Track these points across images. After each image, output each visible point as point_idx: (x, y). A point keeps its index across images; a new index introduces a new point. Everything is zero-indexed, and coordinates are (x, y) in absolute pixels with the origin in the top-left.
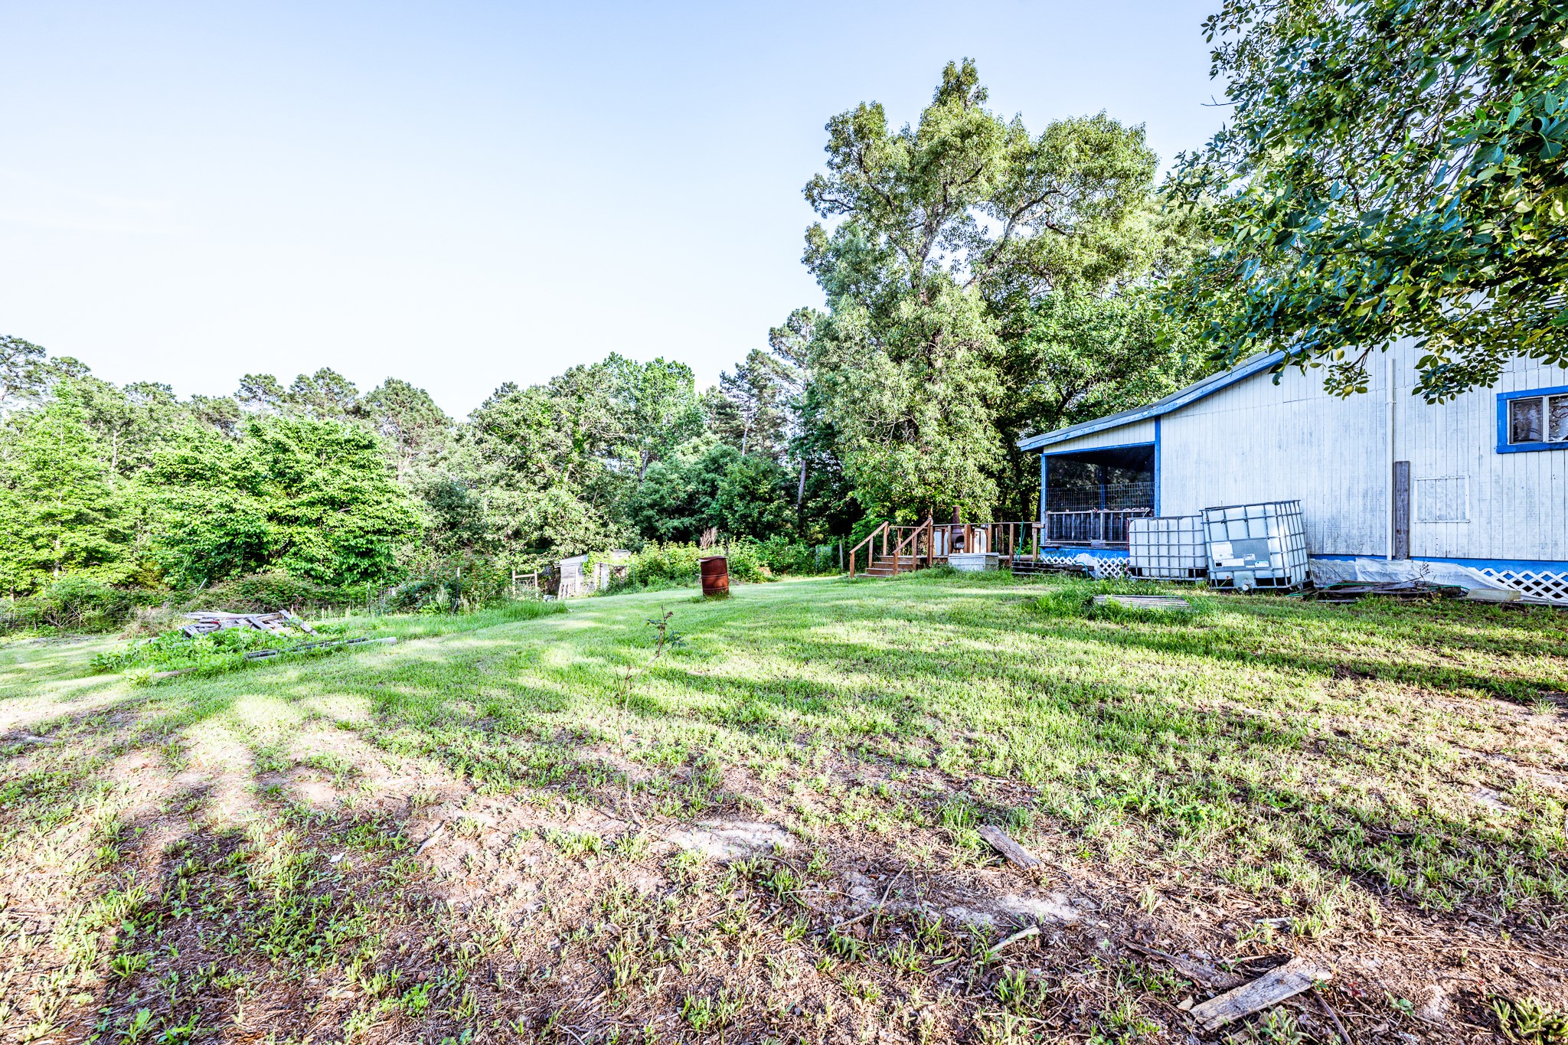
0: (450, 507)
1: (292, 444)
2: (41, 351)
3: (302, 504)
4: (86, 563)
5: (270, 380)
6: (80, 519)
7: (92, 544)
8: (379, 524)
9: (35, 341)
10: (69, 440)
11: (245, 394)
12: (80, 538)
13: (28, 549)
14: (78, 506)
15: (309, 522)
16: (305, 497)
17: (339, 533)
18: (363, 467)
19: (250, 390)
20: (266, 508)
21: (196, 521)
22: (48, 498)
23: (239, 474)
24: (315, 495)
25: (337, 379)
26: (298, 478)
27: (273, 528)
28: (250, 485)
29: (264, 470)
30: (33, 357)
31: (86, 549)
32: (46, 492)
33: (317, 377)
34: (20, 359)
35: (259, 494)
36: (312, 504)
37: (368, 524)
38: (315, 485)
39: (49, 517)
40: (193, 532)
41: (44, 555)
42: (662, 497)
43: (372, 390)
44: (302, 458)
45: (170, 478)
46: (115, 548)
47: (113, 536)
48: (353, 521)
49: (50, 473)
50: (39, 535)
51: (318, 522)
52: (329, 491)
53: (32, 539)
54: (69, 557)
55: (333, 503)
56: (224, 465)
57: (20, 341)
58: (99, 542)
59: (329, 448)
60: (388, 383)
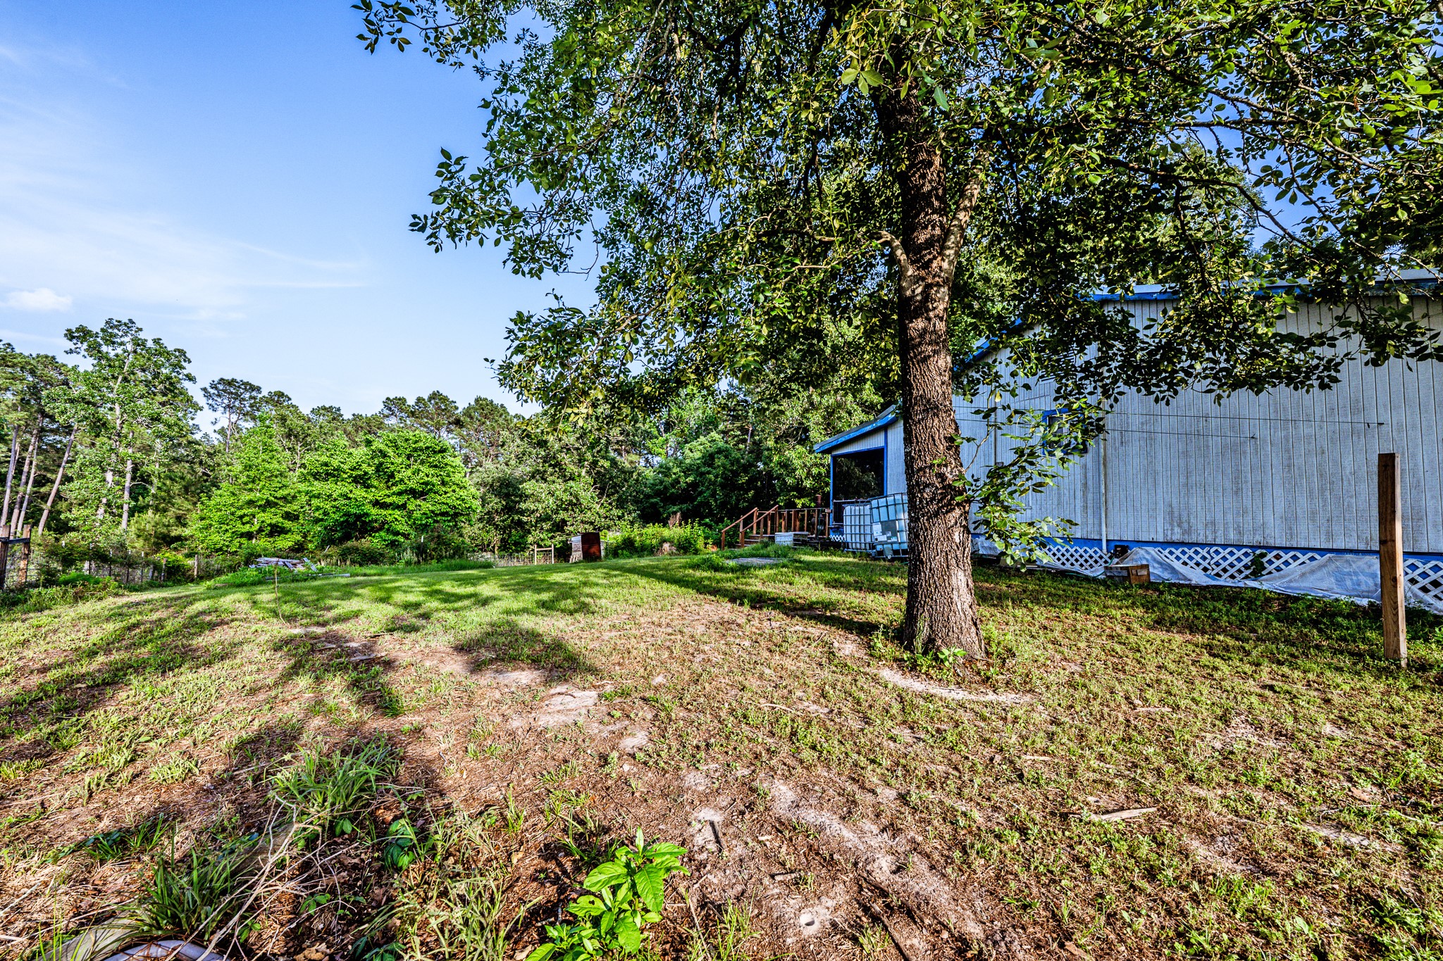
0: (507, 496)
1: (390, 452)
2: (259, 389)
3: (394, 494)
4: (271, 534)
5: (403, 400)
6: (270, 504)
7: (274, 521)
8: (444, 508)
9: (255, 383)
10: (265, 451)
11: (386, 412)
12: (269, 517)
13: (239, 525)
14: (266, 495)
15: (398, 507)
16: (395, 489)
17: (417, 514)
18: (436, 466)
19: (390, 409)
20: (370, 497)
21: (328, 506)
22: (251, 490)
23: (355, 473)
24: (402, 487)
25: (445, 399)
26: (392, 476)
27: (374, 511)
28: (361, 481)
29: (371, 470)
30: (254, 394)
31: (270, 525)
32: (250, 486)
33: (430, 399)
34: (247, 395)
35: (368, 487)
36: (400, 494)
37: (436, 508)
38: (402, 480)
39: (251, 503)
40: (326, 513)
41: (247, 528)
42: (665, 487)
43: (466, 406)
44: (396, 460)
45: (316, 476)
46: (288, 524)
47: (288, 516)
48: (426, 506)
49: (251, 473)
50: (245, 515)
51: (404, 506)
52: (412, 485)
53: (241, 517)
54: (260, 530)
55: (413, 493)
56: (346, 467)
57: (247, 383)
58: (277, 519)
59: (415, 453)
60: (477, 400)
